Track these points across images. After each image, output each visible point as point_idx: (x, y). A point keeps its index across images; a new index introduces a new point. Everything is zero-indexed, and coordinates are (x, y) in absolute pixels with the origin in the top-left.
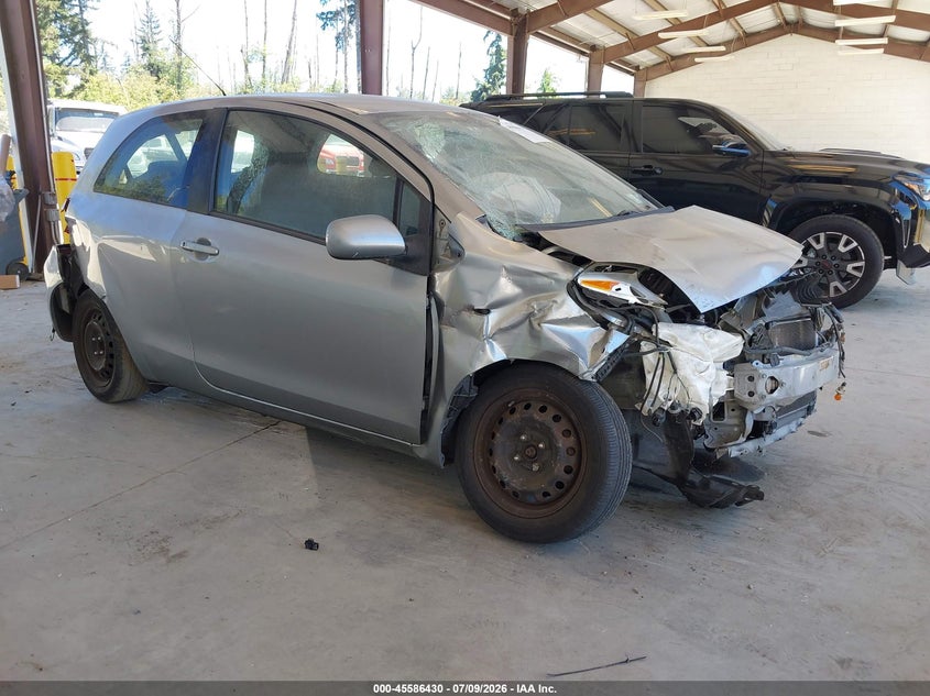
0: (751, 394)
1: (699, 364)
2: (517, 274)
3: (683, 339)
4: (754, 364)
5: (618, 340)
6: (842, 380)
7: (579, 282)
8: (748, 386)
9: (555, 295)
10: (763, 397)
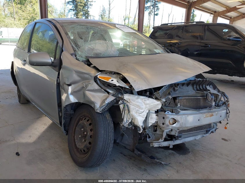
0: (163, 124)
1: (138, 110)
2: (79, 73)
3: (132, 100)
4: (167, 112)
5: (111, 98)
6: (227, 122)
7: (98, 77)
8: (162, 121)
9: (90, 81)
10: (168, 126)
